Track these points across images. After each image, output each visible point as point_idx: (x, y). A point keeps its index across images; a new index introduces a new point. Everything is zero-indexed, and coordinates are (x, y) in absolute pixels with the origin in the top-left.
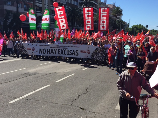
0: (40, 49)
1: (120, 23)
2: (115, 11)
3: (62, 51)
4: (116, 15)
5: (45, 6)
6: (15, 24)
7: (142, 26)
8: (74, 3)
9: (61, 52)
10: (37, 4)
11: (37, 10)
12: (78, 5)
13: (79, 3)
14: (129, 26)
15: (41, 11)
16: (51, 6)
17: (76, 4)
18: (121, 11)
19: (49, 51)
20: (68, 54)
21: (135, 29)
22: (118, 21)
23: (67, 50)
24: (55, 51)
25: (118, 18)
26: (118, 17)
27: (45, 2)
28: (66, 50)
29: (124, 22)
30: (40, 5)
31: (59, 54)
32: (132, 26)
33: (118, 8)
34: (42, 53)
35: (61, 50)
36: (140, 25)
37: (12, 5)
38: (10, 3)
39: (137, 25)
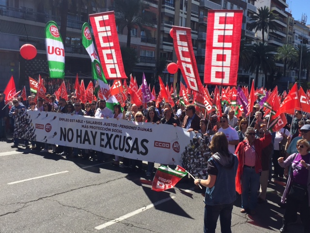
3: (109, 139)
9: (106, 140)
19: (80, 136)
20: (121, 147)
23: (121, 136)
24: (94, 138)
28: (117, 136)
31: (102, 146)
34: (65, 140)
35: (107, 135)
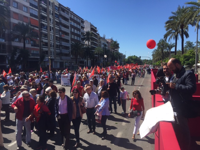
1: (117, 55)
2: (112, 44)
4: (114, 48)
5: (51, 42)
6: (22, 59)
7: (136, 57)
8: (77, 38)
10: (43, 40)
11: (43, 45)
12: (81, 40)
13: (82, 38)
14: (125, 57)
15: (47, 46)
16: (56, 42)
17: (78, 40)
18: (118, 44)
21: (130, 59)
22: (116, 53)
25: (116, 51)
26: (115, 49)
27: (51, 39)
29: (121, 54)
30: (46, 41)
32: (128, 57)
33: (115, 42)
36: (135, 56)
37: (20, 41)
38: (17, 40)
39: (132, 56)
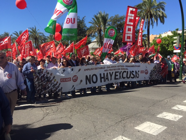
0: (87, 76)
3: (120, 74)
24: (111, 76)
34: (90, 83)
